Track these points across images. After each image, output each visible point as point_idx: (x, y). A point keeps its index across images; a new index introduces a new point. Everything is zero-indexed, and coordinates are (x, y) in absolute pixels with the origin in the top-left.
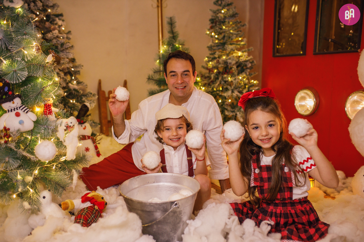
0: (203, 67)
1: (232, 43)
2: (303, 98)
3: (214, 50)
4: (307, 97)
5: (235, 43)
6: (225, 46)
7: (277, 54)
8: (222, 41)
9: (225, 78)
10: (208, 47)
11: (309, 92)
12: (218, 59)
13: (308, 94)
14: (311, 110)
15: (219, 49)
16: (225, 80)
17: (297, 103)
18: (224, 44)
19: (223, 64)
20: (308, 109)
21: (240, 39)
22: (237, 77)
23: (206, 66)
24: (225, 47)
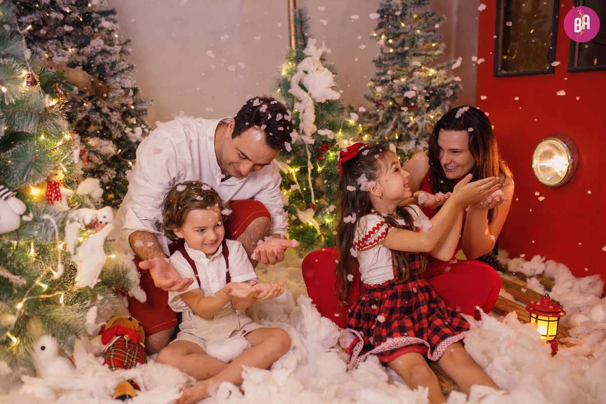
0: (367, 97)
1: (418, 52)
2: (548, 155)
3: (386, 66)
4: (555, 152)
5: (423, 52)
6: (405, 58)
7: (504, 72)
8: (399, 50)
9: (404, 117)
10: (374, 61)
11: (558, 143)
12: (391, 83)
13: (556, 148)
14: (563, 176)
15: (395, 64)
16: (403, 121)
17: (537, 163)
18: (403, 55)
19: (399, 92)
20: (557, 175)
21: (434, 45)
22: (425, 116)
23: (372, 96)
24: (406, 61)
